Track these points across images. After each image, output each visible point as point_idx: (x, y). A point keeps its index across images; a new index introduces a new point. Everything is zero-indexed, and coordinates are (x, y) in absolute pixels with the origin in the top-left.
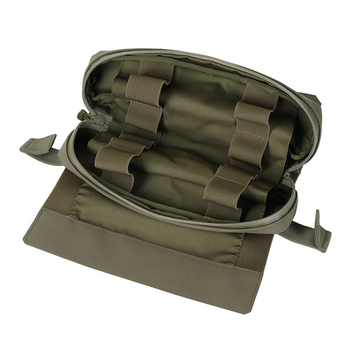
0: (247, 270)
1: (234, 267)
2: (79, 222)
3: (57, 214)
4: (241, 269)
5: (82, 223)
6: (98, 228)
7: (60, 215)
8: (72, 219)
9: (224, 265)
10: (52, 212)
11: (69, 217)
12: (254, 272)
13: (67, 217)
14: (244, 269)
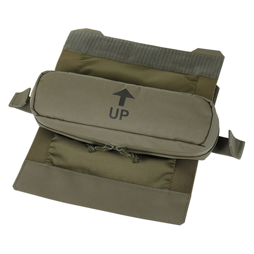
0: (179, 193)
1: (169, 191)
2: (53, 167)
3: (36, 163)
4: (174, 192)
5: (55, 168)
6: (67, 170)
7: (39, 164)
8: (48, 165)
9: (162, 190)
10: (33, 162)
11: (45, 165)
12: (184, 194)
13: (44, 164)
14: (177, 193)
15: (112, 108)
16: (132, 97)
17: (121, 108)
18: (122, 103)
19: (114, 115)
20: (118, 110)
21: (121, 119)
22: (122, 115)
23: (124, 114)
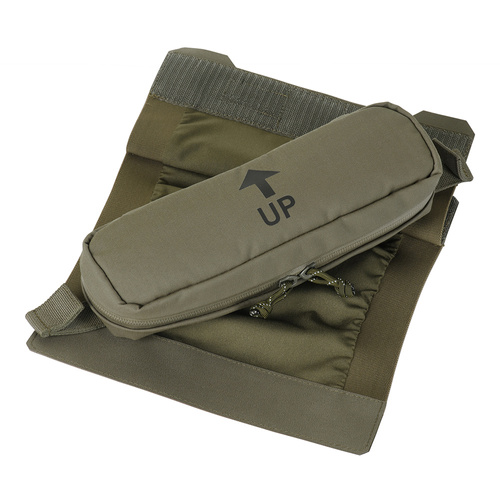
1: (342, 392)
12: (371, 399)
15: (260, 210)
16: (274, 173)
17: (274, 199)
18: (268, 192)
19: (271, 217)
20: (271, 205)
21: (288, 216)
22: (285, 209)
23: (287, 205)
